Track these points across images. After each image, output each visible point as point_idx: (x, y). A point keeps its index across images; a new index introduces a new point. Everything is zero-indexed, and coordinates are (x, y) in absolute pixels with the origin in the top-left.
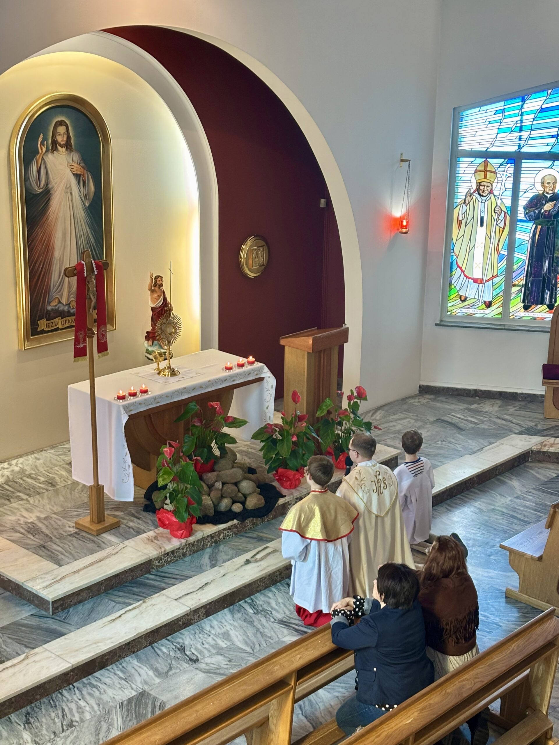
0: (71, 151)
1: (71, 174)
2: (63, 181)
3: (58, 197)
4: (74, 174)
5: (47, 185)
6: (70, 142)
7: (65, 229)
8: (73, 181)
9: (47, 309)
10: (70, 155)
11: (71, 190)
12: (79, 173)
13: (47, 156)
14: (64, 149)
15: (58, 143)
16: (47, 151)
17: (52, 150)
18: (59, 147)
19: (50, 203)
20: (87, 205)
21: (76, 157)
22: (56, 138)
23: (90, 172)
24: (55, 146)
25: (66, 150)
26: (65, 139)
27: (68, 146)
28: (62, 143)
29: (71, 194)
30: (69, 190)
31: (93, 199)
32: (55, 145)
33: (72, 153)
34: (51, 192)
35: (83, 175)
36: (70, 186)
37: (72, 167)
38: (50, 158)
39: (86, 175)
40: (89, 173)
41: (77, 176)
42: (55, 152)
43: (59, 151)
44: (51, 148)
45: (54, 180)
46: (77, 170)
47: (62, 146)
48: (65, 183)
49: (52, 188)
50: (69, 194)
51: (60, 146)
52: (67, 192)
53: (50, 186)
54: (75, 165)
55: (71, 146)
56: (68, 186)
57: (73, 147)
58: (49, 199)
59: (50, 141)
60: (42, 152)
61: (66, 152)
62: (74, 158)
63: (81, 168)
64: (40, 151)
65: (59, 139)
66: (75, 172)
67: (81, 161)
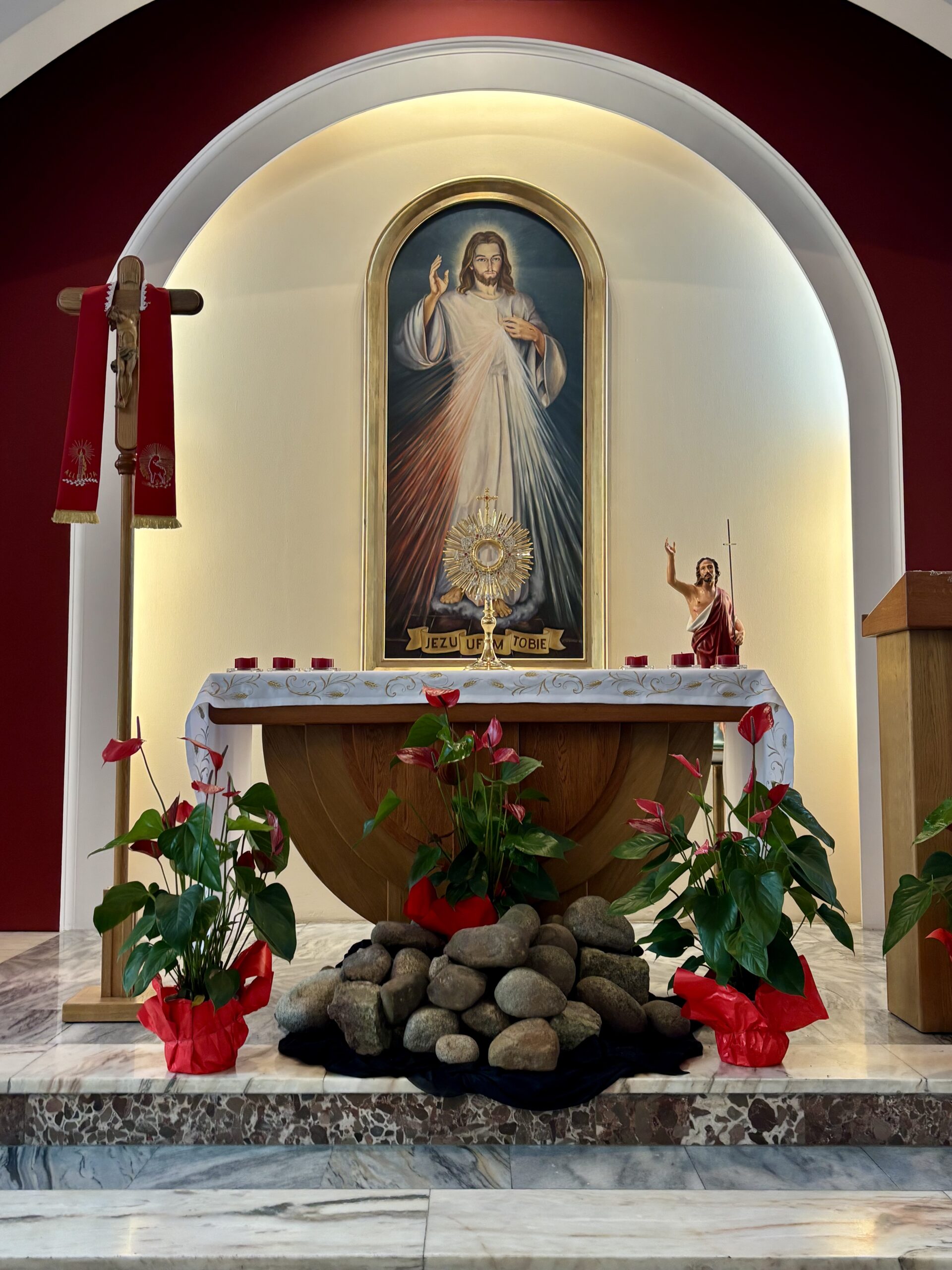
0: (510, 291)
1: (506, 339)
2: (486, 353)
3: (471, 382)
4: (513, 339)
5: (447, 355)
6: (508, 273)
7: (486, 447)
8: (512, 354)
9: (431, 608)
10: (507, 302)
11: (506, 370)
12: (527, 337)
13: (449, 298)
14: (492, 288)
15: (478, 275)
16: (451, 288)
17: (461, 287)
18: (479, 284)
19: (451, 393)
20: (545, 404)
21: (522, 305)
22: (472, 264)
23: (555, 337)
24: (469, 282)
25: (498, 289)
26: (496, 267)
27: (503, 284)
28: (487, 276)
29: (506, 378)
30: (500, 372)
31: (561, 394)
32: (470, 279)
33: (511, 298)
34: (456, 370)
35: (538, 343)
36: (504, 362)
37: (510, 325)
38: (456, 304)
39: (545, 343)
40: (552, 340)
41: (523, 344)
42: (468, 292)
43: (481, 291)
44: (459, 284)
45: (463, 346)
46: (521, 332)
47: (487, 282)
48: (490, 356)
49: (460, 362)
50: (501, 379)
51: (482, 281)
52: (497, 374)
53: (453, 358)
54: (519, 321)
55: (510, 282)
56: (498, 362)
57: (514, 285)
58: (450, 384)
59: (458, 270)
60: (438, 290)
61: (497, 294)
62: (517, 308)
63: (533, 328)
64: (434, 288)
65: (481, 267)
66: (518, 336)
67: (534, 315)
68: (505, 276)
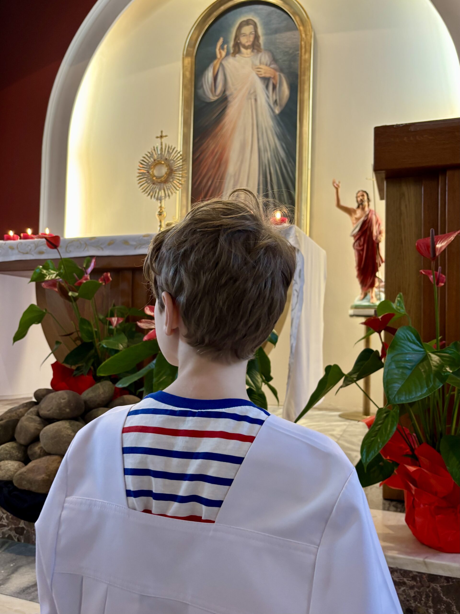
0: (259, 51)
1: (257, 78)
2: (246, 87)
3: (237, 105)
4: (260, 78)
5: (225, 91)
6: (258, 41)
7: (244, 140)
8: (260, 86)
10: (258, 57)
11: (256, 96)
12: (268, 75)
13: (227, 60)
14: (249, 51)
15: (242, 45)
16: (227, 54)
17: (233, 53)
18: (243, 50)
19: (227, 112)
20: (277, 113)
21: (265, 57)
22: (239, 39)
23: (284, 73)
24: (237, 49)
25: (253, 51)
26: (252, 38)
27: (256, 47)
28: (247, 44)
29: (256, 100)
30: (253, 97)
31: (287, 105)
33: (260, 55)
34: (229, 99)
35: (274, 78)
36: (255, 92)
37: (259, 70)
38: (230, 63)
39: (278, 78)
40: (282, 75)
41: (266, 80)
42: (237, 55)
43: (244, 54)
44: (232, 51)
45: (233, 86)
46: (265, 73)
47: (246, 48)
48: (248, 88)
49: (231, 95)
50: (253, 101)
51: (244, 48)
52: (250, 98)
53: (228, 93)
54: (264, 67)
55: (259, 46)
56: (252, 92)
57: (262, 47)
59: (232, 43)
60: (221, 56)
61: (252, 54)
62: (263, 60)
63: (272, 70)
64: (218, 56)
65: (244, 40)
66: (263, 75)
67: (272, 62)
68: (256, 43)
